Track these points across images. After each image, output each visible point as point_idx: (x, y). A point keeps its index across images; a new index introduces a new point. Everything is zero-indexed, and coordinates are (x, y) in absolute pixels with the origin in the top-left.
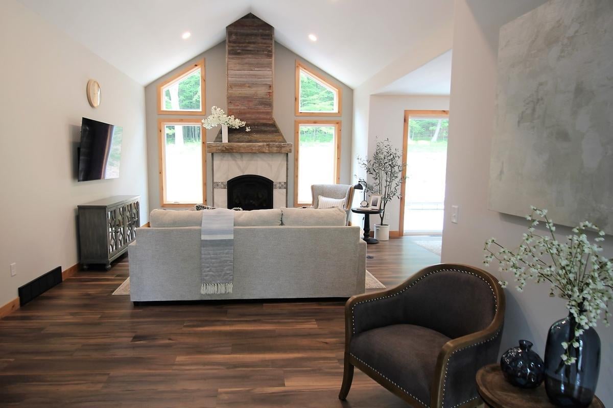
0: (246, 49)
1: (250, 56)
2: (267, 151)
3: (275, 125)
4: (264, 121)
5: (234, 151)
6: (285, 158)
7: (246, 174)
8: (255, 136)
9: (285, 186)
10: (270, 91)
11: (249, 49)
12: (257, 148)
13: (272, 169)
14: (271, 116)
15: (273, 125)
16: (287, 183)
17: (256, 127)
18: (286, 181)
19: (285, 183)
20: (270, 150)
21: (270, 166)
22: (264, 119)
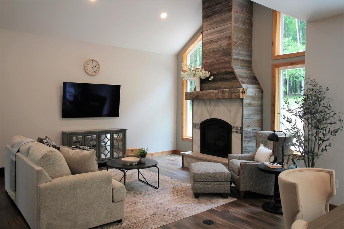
0: (214, 10)
1: (216, 15)
2: (221, 97)
3: (234, 73)
4: (226, 70)
5: (200, 98)
6: (241, 104)
8: (219, 84)
9: (240, 130)
10: (230, 42)
11: (216, 9)
12: (214, 94)
13: (230, 113)
14: (231, 65)
15: (233, 73)
16: (242, 128)
17: (220, 76)
18: (241, 126)
19: (240, 127)
20: (224, 96)
21: (229, 111)
22: (225, 68)
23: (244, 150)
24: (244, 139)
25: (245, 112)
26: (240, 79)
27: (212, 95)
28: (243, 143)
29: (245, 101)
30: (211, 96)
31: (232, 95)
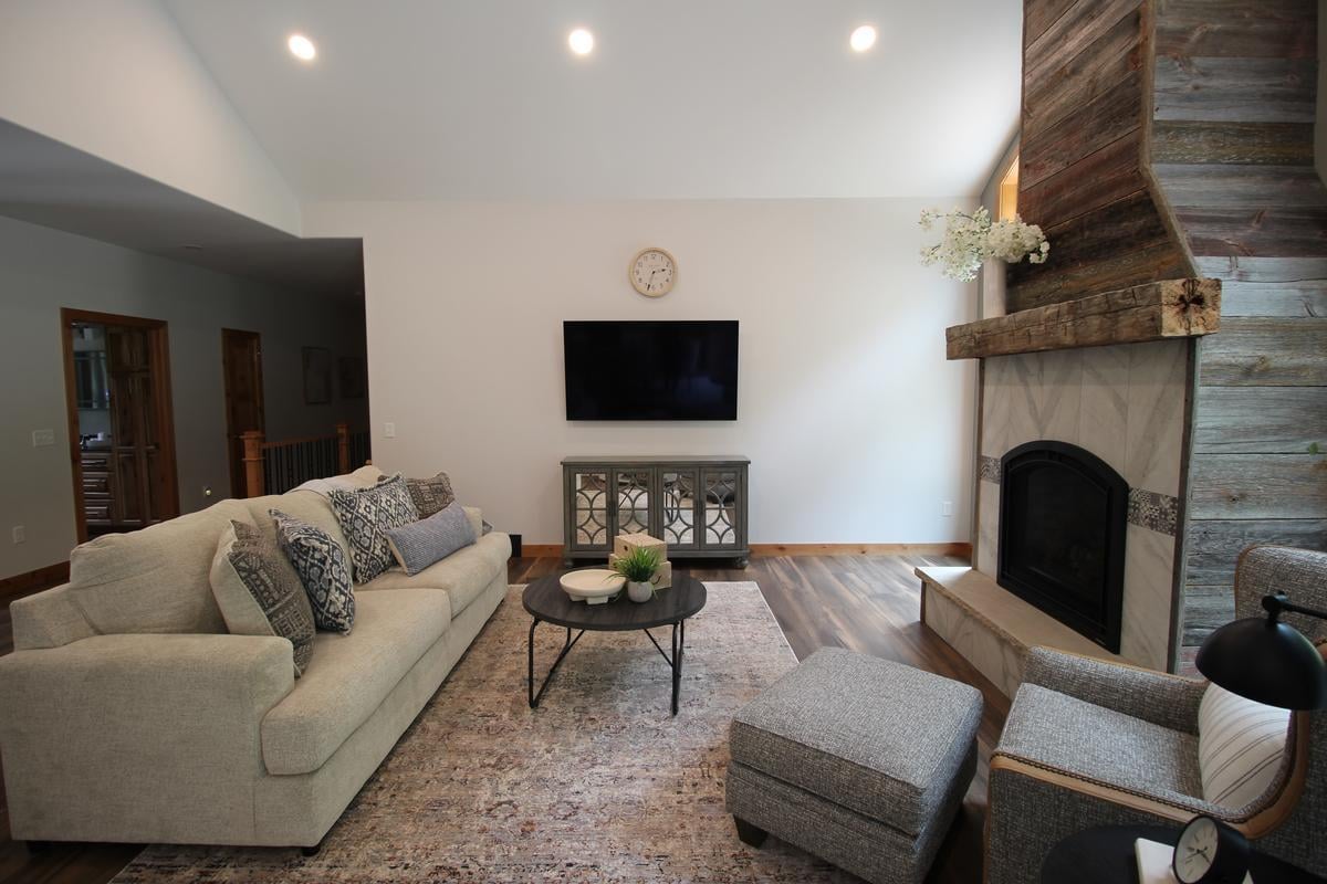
2: (1069, 340)
3: (1151, 202)
4: (1114, 198)
6: (1182, 369)
7: (1047, 437)
8: (1082, 273)
9: (1172, 517)
10: (1138, 42)
12: (1043, 328)
13: (1125, 421)
14: (1137, 163)
15: (1147, 204)
16: (1180, 504)
17: (1087, 233)
18: (1176, 495)
19: (1173, 500)
20: (1080, 330)
21: (1122, 407)
22: (1113, 186)
23: (1189, 627)
24: (1186, 569)
25: (1205, 418)
26: (1184, 234)
27: (1033, 330)
28: (1185, 590)
29: (1208, 354)
30: (1029, 335)
31: (1117, 322)
